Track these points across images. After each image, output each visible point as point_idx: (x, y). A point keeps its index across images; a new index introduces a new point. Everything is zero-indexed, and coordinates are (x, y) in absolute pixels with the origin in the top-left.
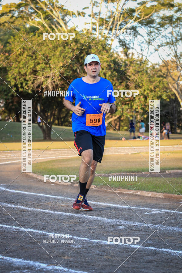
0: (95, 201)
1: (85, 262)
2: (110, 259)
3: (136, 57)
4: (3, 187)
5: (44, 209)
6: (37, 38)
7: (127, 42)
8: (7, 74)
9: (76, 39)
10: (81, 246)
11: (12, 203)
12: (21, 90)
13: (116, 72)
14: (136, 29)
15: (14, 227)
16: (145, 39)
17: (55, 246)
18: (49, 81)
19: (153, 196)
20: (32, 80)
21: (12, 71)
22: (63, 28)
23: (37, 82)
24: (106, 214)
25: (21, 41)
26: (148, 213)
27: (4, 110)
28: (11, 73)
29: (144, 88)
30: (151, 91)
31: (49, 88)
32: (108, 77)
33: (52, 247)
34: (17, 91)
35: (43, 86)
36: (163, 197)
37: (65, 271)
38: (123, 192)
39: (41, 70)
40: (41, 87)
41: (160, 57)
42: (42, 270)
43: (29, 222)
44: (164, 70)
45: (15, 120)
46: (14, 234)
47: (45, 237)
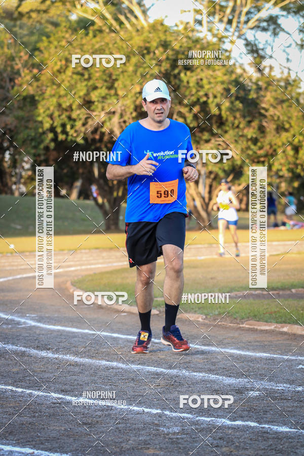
3: (276, 74)
4: (31, 319)
5: (108, 361)
6: (91, 40)
7: (261, 46)
8: (37, 108)
9: (165, 41)
10: (179, 428)
11: (49, 349)
12: (61, 137)
13: (241, 102)
14: (276, 20)
15: (53, 395)
16: (294, 40)
17: (130, 428)
18: (116, 119)
20: (83, 119)
21: (45, 101)
22: (140, 20)
23: (92, 123)
24: (224, 368)
26: (303, 367)
27: (31, 176)
28: (43, 106)
29: (292, 132)
32: (226, 112)
33: (124, 432)
34: (55, 139)
35: (103, 130)
38: (256, 327)
39: (100, 99)
40: (101, 132)
43: (81, 385)
46: (53, 408)
47: (111, 412)
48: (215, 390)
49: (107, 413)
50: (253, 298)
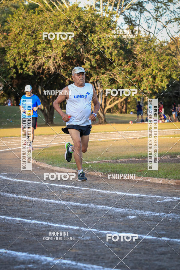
0: (103, 190)
1: (94, 255)
2: (120, 251)
3: (142, 34)
4: (4, 176)
5: (48, 199)
6: (37, 16)
7: (133, 19)
8: (6, 55)
9: (80, 16)
10: (89, 237)
11: (14, 193)
12: (20, 71)
13: (123, 50)
14: (142, 4)
15: (17, 219)
16: (152, 15)
18: (51, 61)
19: (164, 183)
20: (33, 61)
21: (11, 51)
22: (65, 5)
23: (38, 63)
25: (20, 19)
26: (159, 202)
27: (2, 93)
28: (9, 54)
29: (152, 68)
30: (160, 70)
31: (51, 69)
32: (114, 56)
34: (17, 73)
35: (44, 67)
36: (175, 184)
37: (73, 265)
39: (42, 50)
40: (42, 68)
41: (168, 34)
42: (48, 264)
43: (33, 213)
44: (173, 48)
45: (15, 105)
46: (17, 226)
47: (51, 228)
48: (110, 215)
49: (48, 229)
50: (130, 162)
